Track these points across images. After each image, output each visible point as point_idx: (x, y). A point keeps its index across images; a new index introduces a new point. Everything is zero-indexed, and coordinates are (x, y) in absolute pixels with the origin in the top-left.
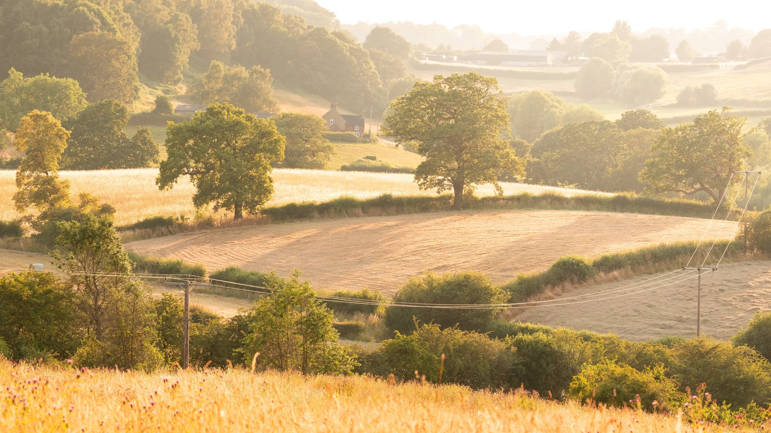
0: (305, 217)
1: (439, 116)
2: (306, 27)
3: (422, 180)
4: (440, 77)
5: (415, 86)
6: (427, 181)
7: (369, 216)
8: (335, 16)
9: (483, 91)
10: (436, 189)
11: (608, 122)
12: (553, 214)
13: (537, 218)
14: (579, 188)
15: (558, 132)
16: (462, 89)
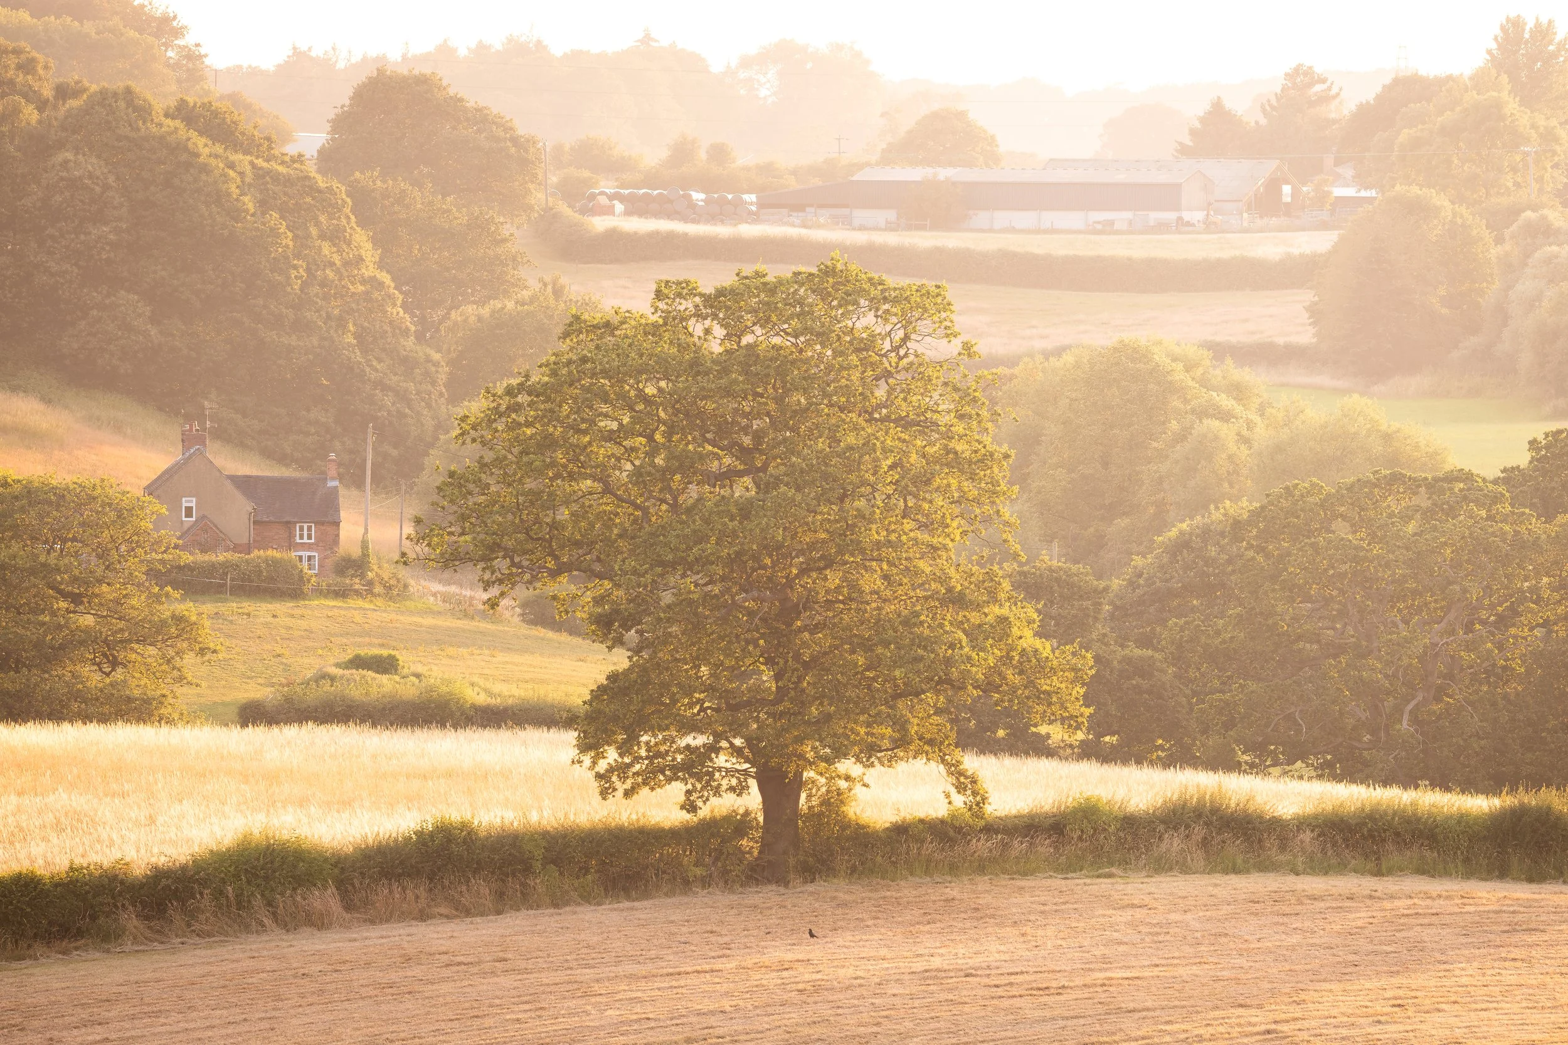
0: (80, 934)
1: (686, 465)
2: (48, 92)
3: (612, 755)
4: (685, 289)
5: (566, 335)
6: (637, 759)
7: (372, 922)
8: (178, 32)
9: (887, 346)
10: (677, 790)
11: (1467, 477)
12: (1222, 893)
13: (1139, 914)
14: (1338, 778)
15: (1237, 524)
16: (787, 342)
